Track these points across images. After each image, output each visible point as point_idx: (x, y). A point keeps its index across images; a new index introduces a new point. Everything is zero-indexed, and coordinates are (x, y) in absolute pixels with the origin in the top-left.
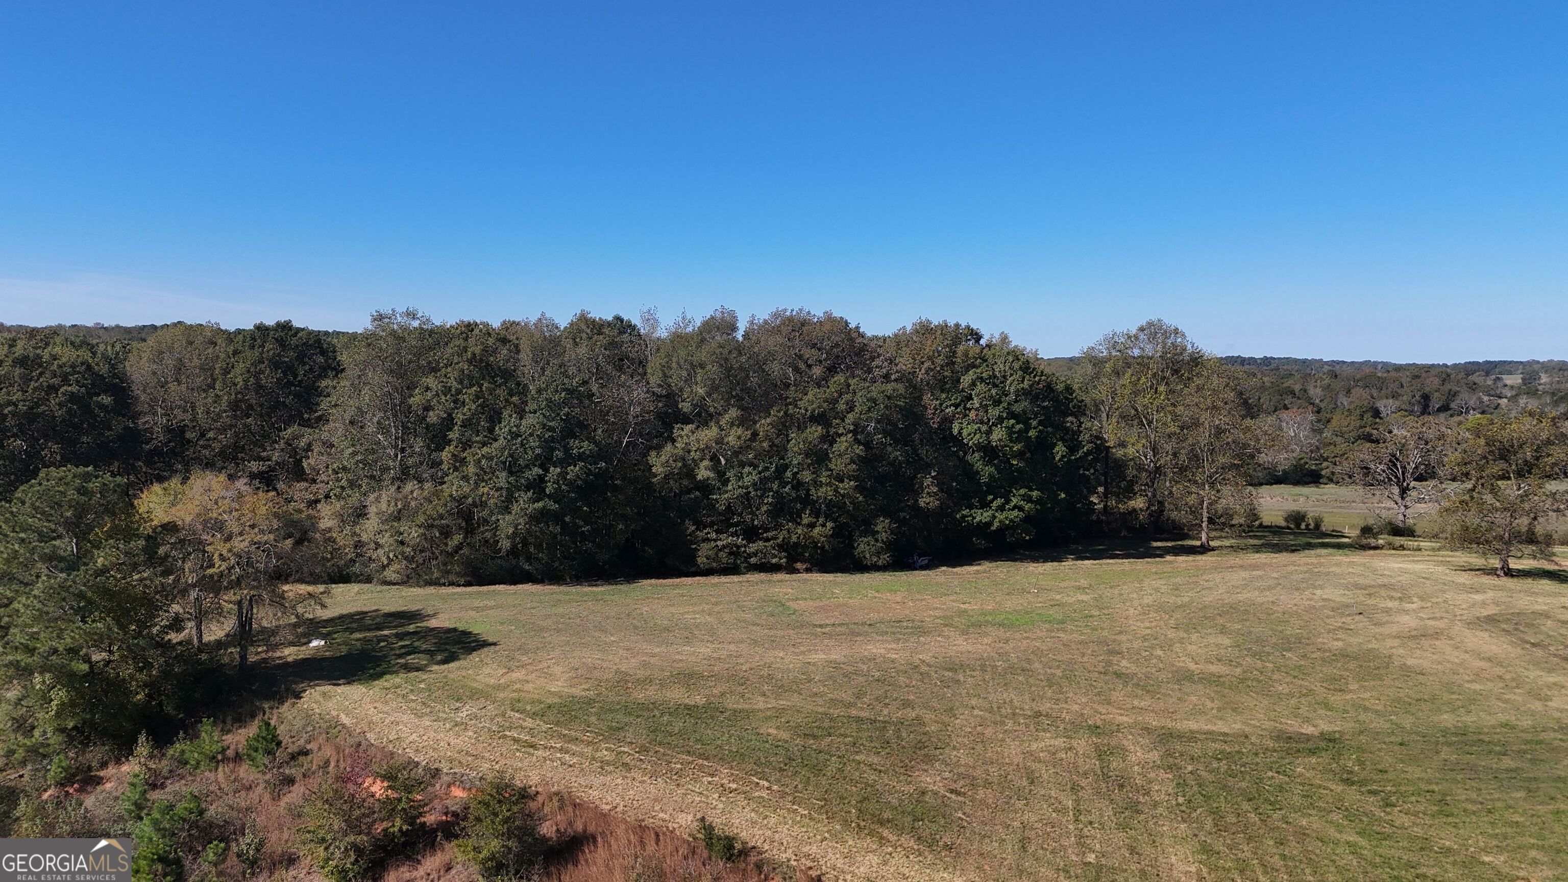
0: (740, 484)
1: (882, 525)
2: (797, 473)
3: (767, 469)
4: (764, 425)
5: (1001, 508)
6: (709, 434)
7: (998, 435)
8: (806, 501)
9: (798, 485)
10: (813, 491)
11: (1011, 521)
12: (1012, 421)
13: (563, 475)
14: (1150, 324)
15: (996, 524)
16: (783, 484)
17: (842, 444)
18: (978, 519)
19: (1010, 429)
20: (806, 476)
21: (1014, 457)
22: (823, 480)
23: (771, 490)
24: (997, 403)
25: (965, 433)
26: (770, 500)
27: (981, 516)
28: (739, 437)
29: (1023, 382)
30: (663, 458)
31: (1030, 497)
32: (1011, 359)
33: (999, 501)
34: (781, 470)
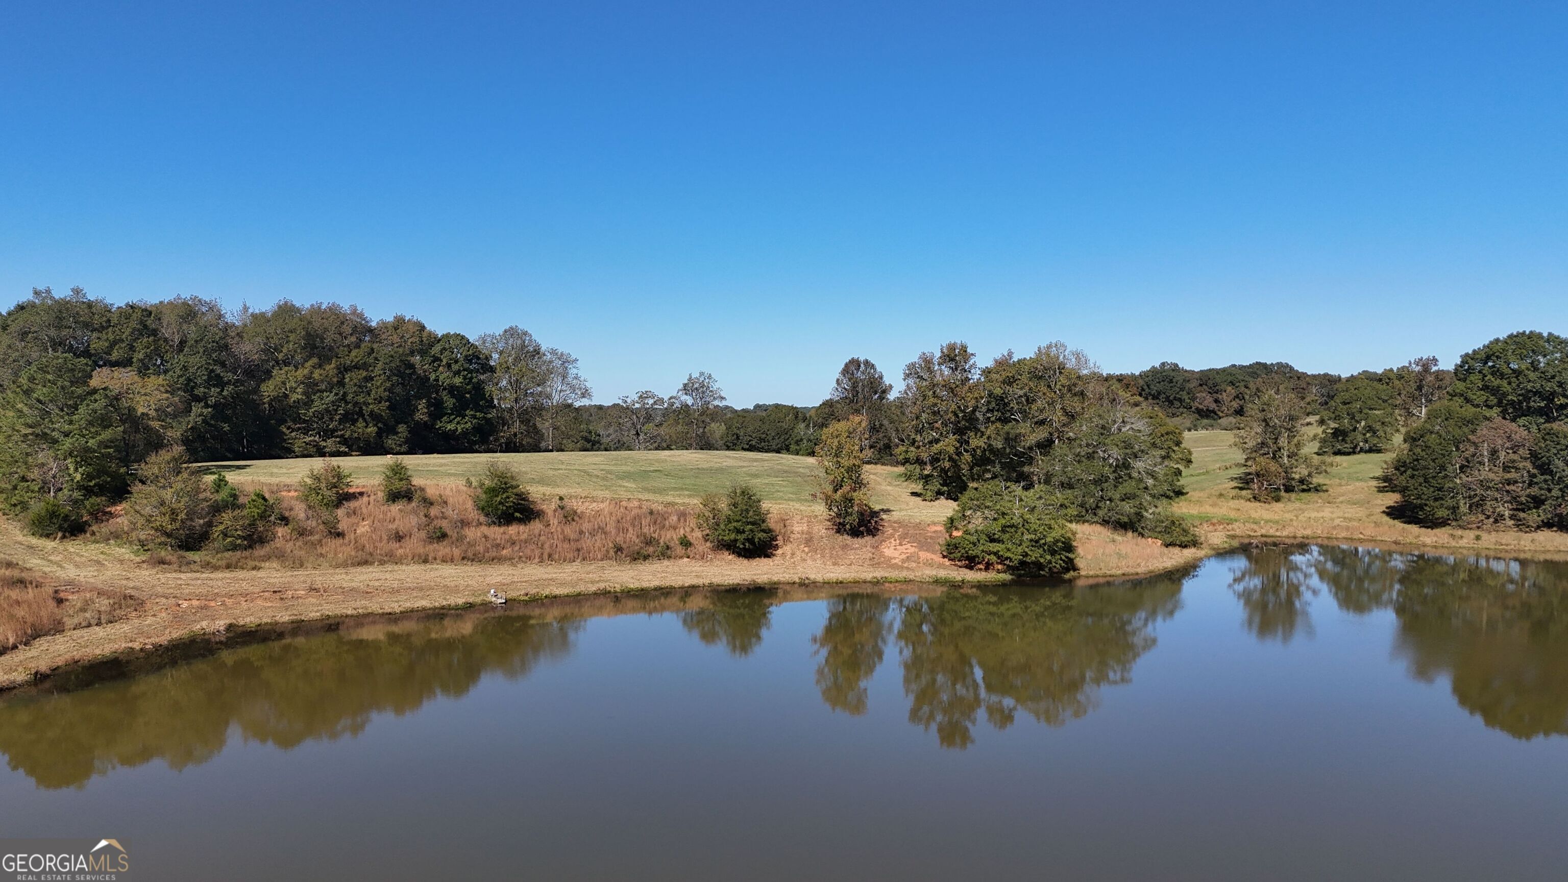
0: (323, 402)
1: (402, 428)
2: (353, 397)
3: (336, 394)
4: (331, 368)
5: (458, 423)
6: (301, 373)
7: (458, 381)
8: (361, 414)
9: (356, 403)
10: (364, 408)
11: (467, 429)
12: (466, 373)
13: (220, 393)
14: (511, 328)
15: (460, 430)
16: (347, 403)
17: (378, 382)
18: (449, 428)
19: (465, 378)
20: (360, 399)
21: (468, 393)
22: (370, 401)
23: (341, 406)
24: (456, 362)
25: (441, 378)
26: (342, 412)
27: (450, 427)
28: (321, 375)
29: (468, 351)
30: (272, 387)
31: (476, 415)
32: (460, 338)
33: (459, 419)
34: (345, 394)
